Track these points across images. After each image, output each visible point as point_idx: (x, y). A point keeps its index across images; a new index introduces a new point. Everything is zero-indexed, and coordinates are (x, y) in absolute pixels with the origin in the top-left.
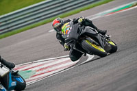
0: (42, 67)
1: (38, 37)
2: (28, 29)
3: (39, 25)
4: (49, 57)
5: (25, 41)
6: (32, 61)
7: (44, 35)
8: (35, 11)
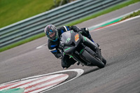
0: (31, 84)
1: (26, 54)
2: (15, 46)
3: (27, 42)
4: (37, 74)
5: (13, 59)
6: (20, 78)
7: (32, 52)
8: (22, 28)
